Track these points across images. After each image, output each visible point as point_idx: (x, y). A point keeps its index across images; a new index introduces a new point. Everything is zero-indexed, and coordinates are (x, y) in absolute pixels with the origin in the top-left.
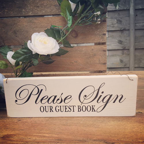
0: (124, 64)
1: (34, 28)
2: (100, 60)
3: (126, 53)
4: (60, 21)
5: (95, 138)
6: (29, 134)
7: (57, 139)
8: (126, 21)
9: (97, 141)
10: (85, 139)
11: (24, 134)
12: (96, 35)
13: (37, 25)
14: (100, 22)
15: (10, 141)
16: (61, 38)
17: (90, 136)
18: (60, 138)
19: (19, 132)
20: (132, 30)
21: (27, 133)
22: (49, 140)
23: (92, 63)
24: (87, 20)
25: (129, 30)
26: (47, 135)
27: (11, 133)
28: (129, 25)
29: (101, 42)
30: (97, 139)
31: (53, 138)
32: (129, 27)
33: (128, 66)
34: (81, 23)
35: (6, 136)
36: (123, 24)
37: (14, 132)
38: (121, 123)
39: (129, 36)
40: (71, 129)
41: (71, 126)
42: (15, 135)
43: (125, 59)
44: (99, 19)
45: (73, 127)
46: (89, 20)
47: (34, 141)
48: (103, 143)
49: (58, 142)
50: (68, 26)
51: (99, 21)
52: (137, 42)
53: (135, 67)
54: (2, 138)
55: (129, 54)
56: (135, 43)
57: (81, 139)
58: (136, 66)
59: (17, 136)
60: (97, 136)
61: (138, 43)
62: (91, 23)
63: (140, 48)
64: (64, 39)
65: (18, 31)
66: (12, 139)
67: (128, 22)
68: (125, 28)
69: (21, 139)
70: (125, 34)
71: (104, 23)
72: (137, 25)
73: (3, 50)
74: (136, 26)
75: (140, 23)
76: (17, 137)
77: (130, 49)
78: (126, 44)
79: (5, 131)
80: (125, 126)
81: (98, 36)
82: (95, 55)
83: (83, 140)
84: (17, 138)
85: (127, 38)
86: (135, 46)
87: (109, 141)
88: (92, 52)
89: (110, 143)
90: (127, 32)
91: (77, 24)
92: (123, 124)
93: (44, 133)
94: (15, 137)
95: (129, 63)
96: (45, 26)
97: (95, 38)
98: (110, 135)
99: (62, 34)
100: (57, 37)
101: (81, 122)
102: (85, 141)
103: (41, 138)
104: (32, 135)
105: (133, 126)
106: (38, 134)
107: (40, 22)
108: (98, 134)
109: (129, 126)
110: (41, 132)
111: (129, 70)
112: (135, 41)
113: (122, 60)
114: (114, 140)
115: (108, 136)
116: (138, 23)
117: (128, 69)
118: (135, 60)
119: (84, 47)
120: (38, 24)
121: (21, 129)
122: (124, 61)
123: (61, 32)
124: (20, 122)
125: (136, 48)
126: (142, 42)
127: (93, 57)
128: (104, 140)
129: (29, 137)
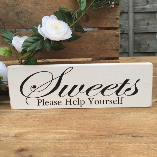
0: (123, 49)
1: (40, 9)
2: (113, 46)
3: (125, 37)
4: (70, 3)
5: (120, 132)
6: (45, 131)
7: (80, 135)
8: (125, 3)
9: (124, 135)
10: (110, 133)
11: (38, 131)
12: (108, 19)
13: (43, 7)
14: (113, 6)
15: (25, 141)
16: (73, 22)
17: (115, 130)
18: (82, 134)
19: (32, 129)
20: (131, 13)
21: (42, 130)
22: (70, 137)
23: (104, 49)
24: (101, 3)
25: (127, 13)
26: (66, 131)
27: (24, 131)
28: (127, 8)
29: (113, 27)
30: (123, 133)
31: (74, 134)
32: (128, 9)
33: (127, 51)
34: (94, 6)
35: (19, 135)
36: (122, 7)
37: (26, 129)
38: (143, 114)
39: (128, 19)
40: (90, 123)
41: (90, 120)
42: (28, 133)
43: (125, 44)
44: (113, 3)
45: (92, 120)
46: (102, 3)
47: (54, 139)
48: (131, 137)
49: (81, 138)
50: (80, 9)
51: (113, 4)
52: (136, 25)
53: (135, 53)
54: (14, 137)
55: (128, 39)
56: (134, 26)
57: (106, 134)
58: (136, 51)
59: (31, 133)
60: (122, 130)
61: (137, 27)
62: (104, 7)
63: (139, 32)
64: (76, 23)
65: (21, 13)
66: (27, 137)
67: (127, 4)
68: (123, 11)
69: (37, 137)
70: (124, 17)
71: (117, 6)
72: (136, 7)
73: (6, 34)
74: (135, 9)
75: (139, 6)
76: (32, 135)
77: (129, 33)
78: (124, 27)
79: (15, 129)
80: (147, 117)
81: (111, 20)
82: (107, 40)
83: (108, 135)
84: (32, 137)
85: (126, 22)
86: (134, 30)
87: (137, 135)
88: (104, 38)
89: (138, 137)
90: (126, 15)
91: (91, 7)
92: (144, 116)
93: (62, 129)
94: (29, 135)
95: (129, 48)
96: (53, 8)
97: (108, 23)
98: (135, 128)
99: (75, 17)
100: (67, 21)
101: (99, 115)
102: (112, 136)
103: (61, 135)
104: (49, 132)
105: (156, 117)
106: (55, 130)
107: (46, 3)
108: (123, 127)
109: (151, 117)
110: (58, 128)
111: (128, 56)
112: (134, 25)
113: (121, 44)
114: (141, 133)
115: (133, 129)
116: (137, 6)
117: (127, 54)
118: (134, 45)
119: (95, 32)
120: (44, 5)
121: (33, 125)
122: (123, 46)
123: (73, 16)
124: (28, 117)
125: (135, 32)
126: (141, 26)
127: (105, 42)
128: (131, 134)
129: (46, 135)
